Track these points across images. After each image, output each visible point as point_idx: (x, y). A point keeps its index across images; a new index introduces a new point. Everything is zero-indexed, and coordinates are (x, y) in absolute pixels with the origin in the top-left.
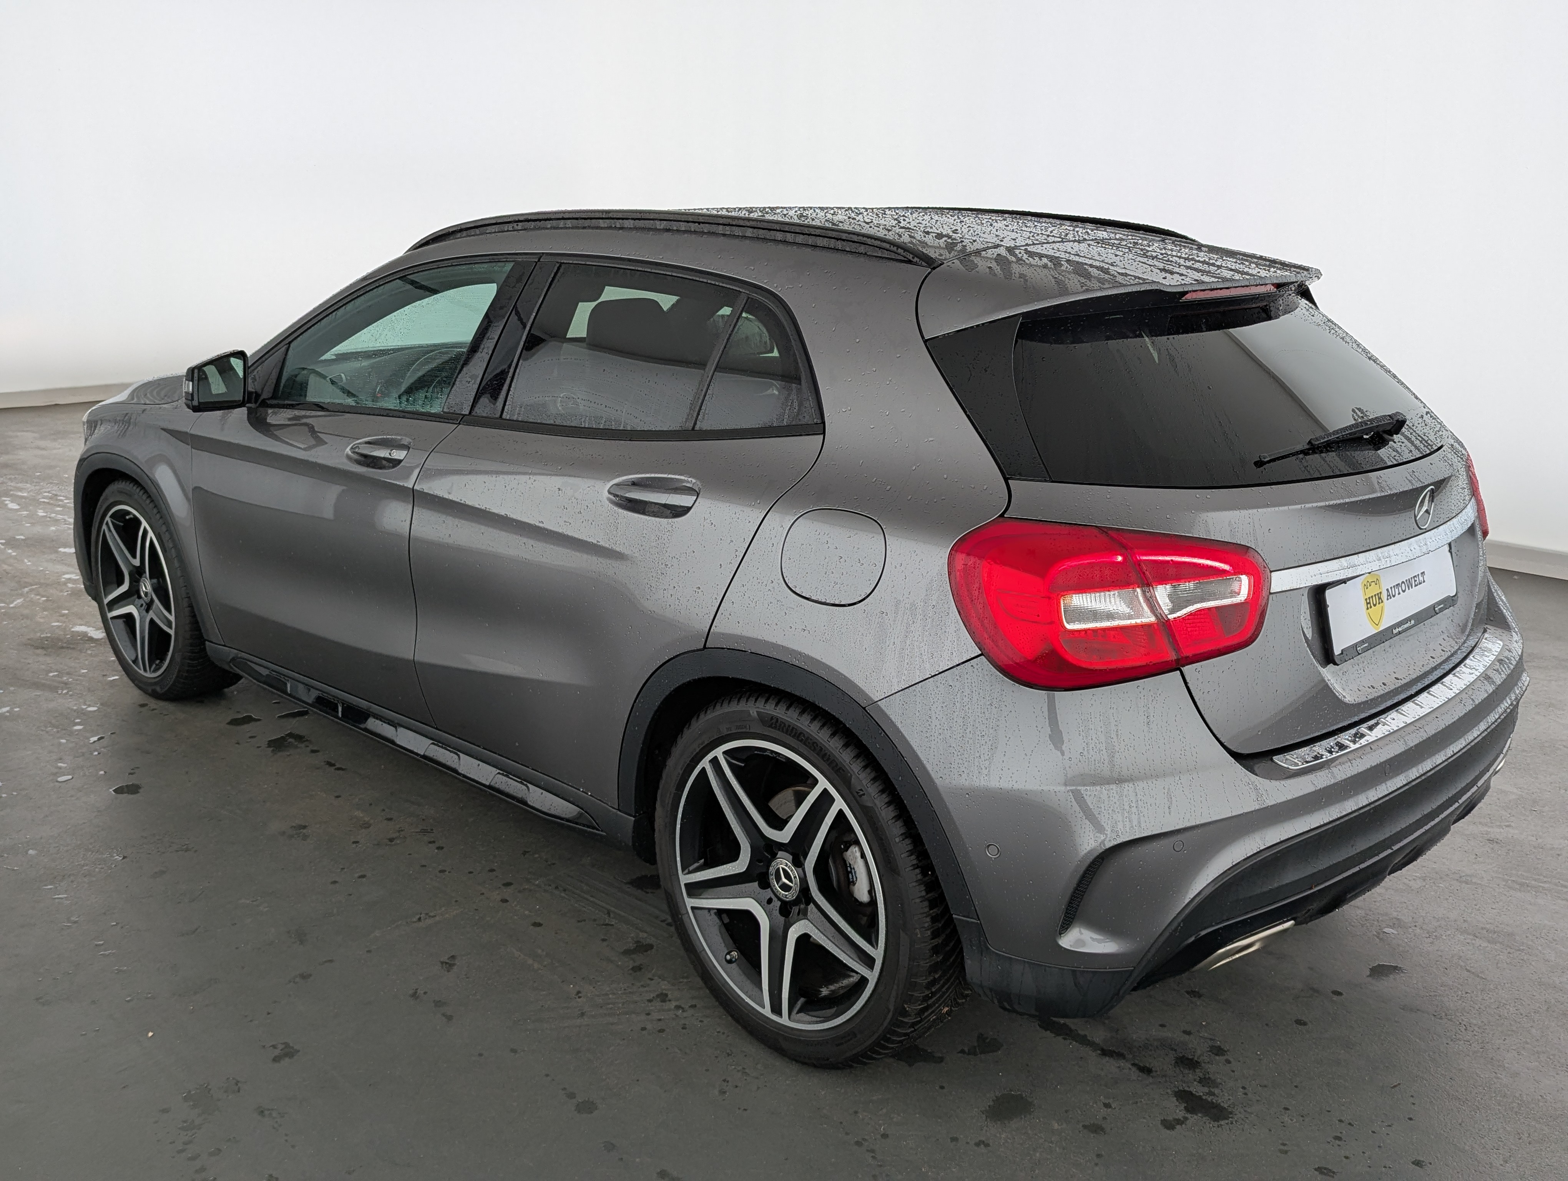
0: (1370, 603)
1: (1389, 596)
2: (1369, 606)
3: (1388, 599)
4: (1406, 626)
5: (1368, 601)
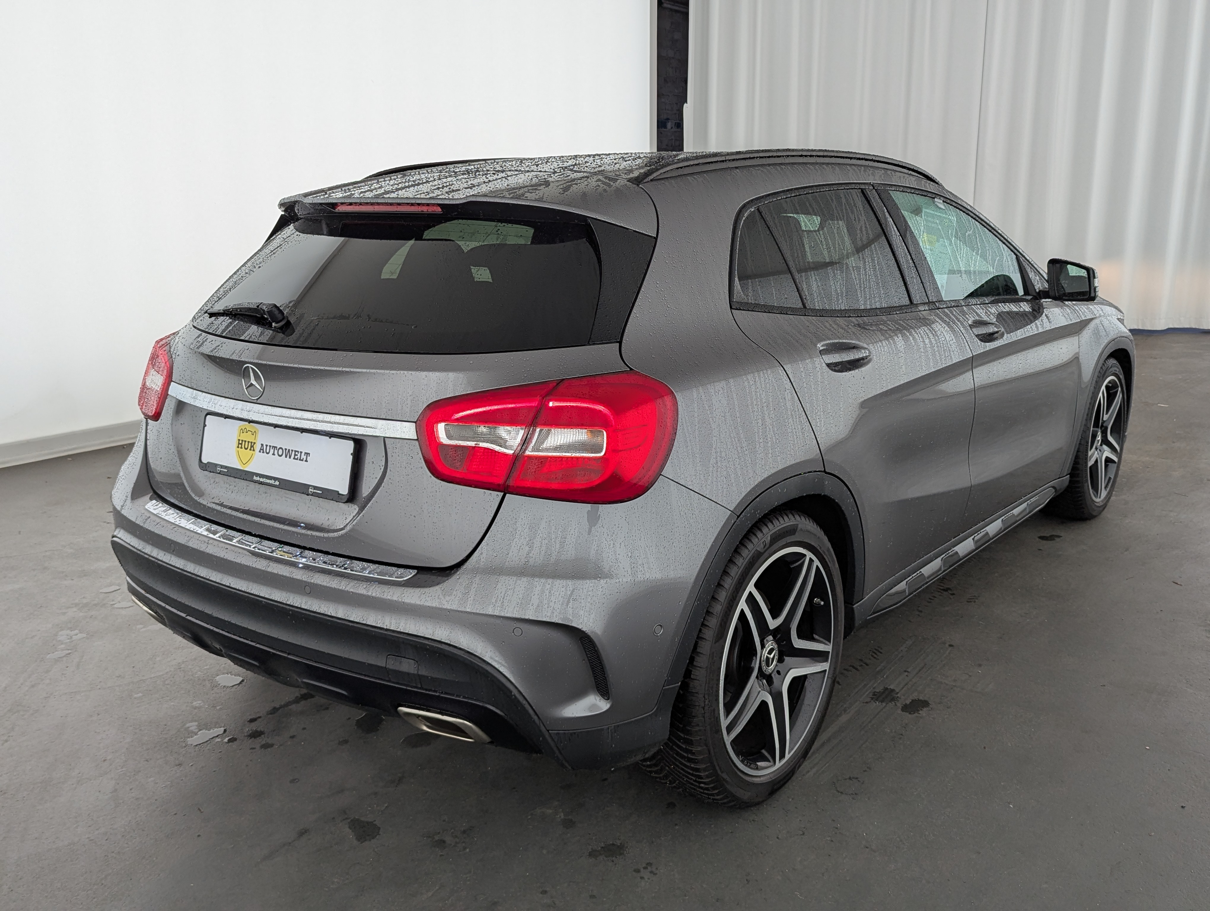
0: (241, 444)
1: (261, 450)
2: (240, 446)
3: (260, 452)
4: (268, 481)
5: (240, 442)
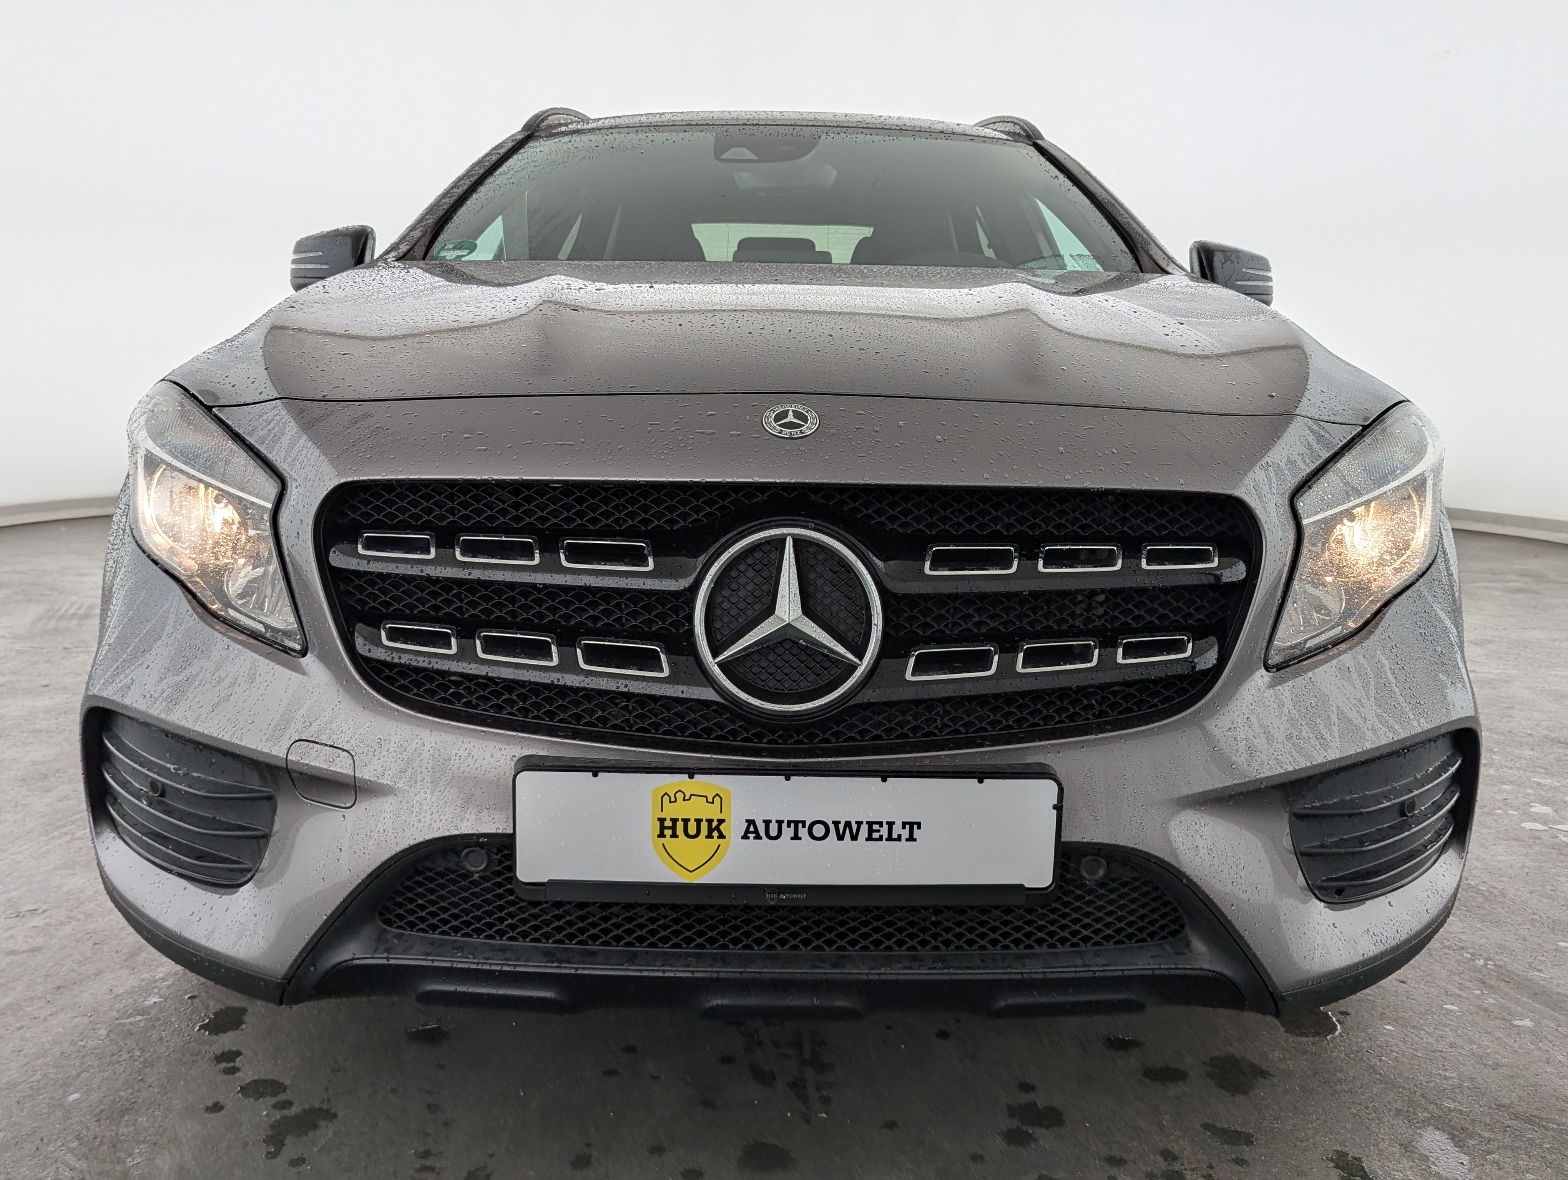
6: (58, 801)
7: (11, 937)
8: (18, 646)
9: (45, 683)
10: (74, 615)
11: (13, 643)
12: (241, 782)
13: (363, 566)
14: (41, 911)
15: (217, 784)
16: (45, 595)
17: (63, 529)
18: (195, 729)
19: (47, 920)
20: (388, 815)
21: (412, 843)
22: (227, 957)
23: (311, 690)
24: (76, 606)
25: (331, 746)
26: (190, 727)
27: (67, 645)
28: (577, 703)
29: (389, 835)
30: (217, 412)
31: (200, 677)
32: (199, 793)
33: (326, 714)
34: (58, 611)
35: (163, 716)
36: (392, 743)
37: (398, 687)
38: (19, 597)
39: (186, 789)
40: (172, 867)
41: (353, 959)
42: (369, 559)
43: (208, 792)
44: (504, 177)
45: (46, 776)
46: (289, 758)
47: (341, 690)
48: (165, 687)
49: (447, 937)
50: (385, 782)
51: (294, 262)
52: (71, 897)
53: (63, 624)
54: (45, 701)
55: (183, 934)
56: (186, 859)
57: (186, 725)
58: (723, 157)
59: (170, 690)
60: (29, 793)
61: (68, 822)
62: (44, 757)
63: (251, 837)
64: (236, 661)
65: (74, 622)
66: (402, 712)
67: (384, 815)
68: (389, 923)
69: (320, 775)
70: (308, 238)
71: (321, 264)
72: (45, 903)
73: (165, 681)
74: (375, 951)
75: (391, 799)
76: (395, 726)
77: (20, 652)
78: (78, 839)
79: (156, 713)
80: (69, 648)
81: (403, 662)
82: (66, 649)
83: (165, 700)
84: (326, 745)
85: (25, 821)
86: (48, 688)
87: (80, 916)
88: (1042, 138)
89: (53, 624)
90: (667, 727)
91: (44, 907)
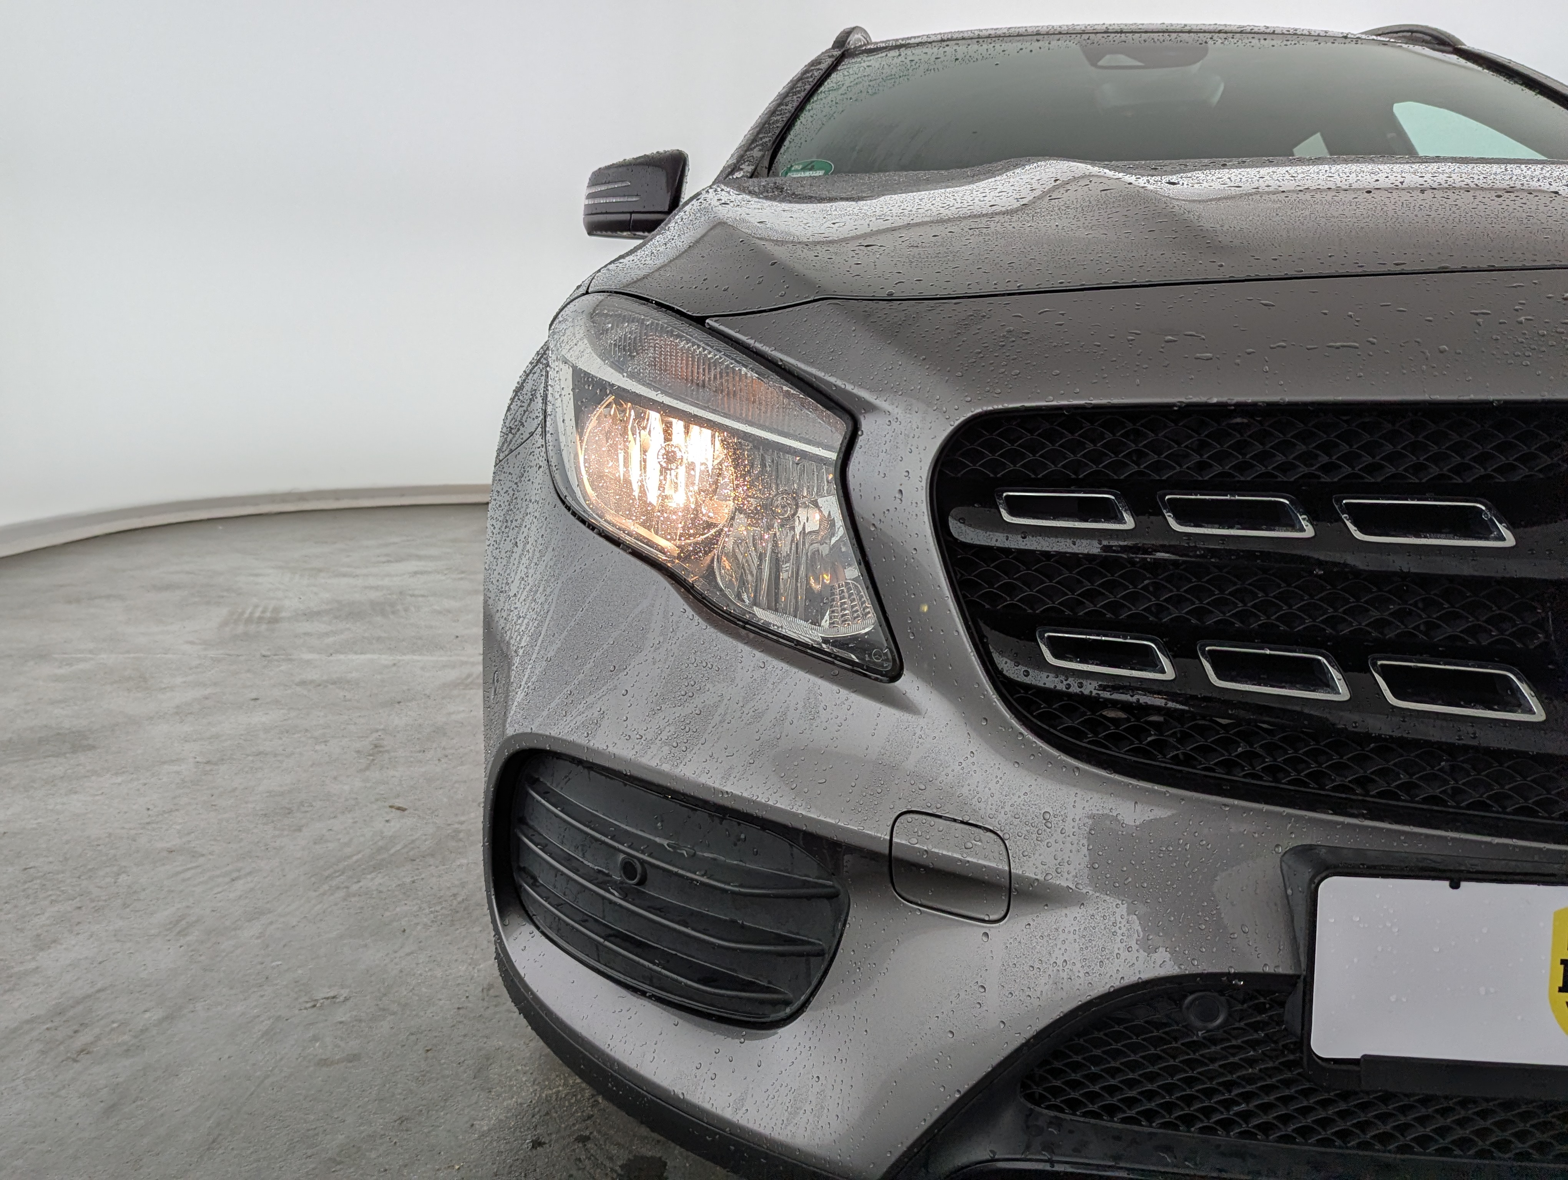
6: (315, 843)
7: (315, 1038)
8: (212, 653)
9: (253, 696)
10: (260, 619)
11: (205, 649)
12: (786, 871)
13: (1016, 543)
14: (342, 999)
15: (750, 872)
16: (223, 597)
17: (220, 528)
18: (726, 789)
19: (354, 1013)
20: (1071, 937)
21: (1117, 984)
22: (773, 1143)
23: (919, 733)
24: (260, 609)
25: (962, 822)
26: (717, 785)
27: (265, 653)
28: (1361, 760)
29: (1075, 969)
30: (716, 325)
31: (721, 710)
32: (727, 887)
33: (949, 770)
34: (243, 613)
35: (666, 767)
36: (1069, 819)
37: (1063, 731)
38: (196, 599)
39: (705, 880)
40: (645, 987)
41: (993, 1160)
42: (1026, 531)
43: (741, 886)
44: (833, 95)
45: (290, 811)
46: (895, 840)
47: (973, 734)
48: (663, 724)
49: (1136, 1128)
50: (1064, 884)
51: (590, 196)
52: (373, 978)
53: (252, 628)
54: (259, 718)
55: (688, 1097)
56: (689, 983)
57: (710, 783)
58: (1101, 63)
59: (672, 729)
60: (277, 833)
61: (335, 872)
62: (281, 786)
63: (800, 955)
64: (780, 686)
65: (264, 627)
66: (1086, 771)
67: (1062, 936)
68: (1038, 1101)
69: (951, 868)
70: (608, 168)
71: (629, 196)
72: (342, 987)
73: (661, 715)
74: (1028, 1147)
75: (1075, 912)
76: (1072, 793)
77: (217, 660)
78: (354, 895)
79: (653, 763)
80: (268, 656)
81: (1086, 692)
82: (264, 656)
83: (666, 744)
84: (955, 820)
85: (283, 870)
86: (259, 702)
87: (394, 1007)
88: (1463, 44)
89: (241, 629)
90: (1522, 802)
91: (345, 993)
